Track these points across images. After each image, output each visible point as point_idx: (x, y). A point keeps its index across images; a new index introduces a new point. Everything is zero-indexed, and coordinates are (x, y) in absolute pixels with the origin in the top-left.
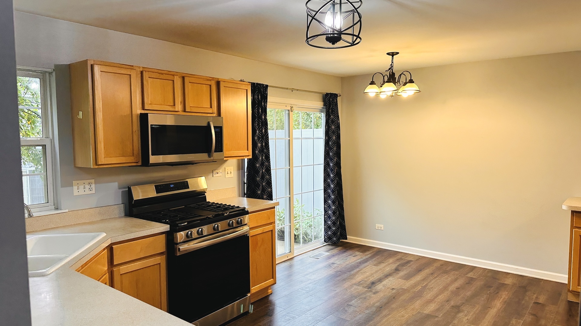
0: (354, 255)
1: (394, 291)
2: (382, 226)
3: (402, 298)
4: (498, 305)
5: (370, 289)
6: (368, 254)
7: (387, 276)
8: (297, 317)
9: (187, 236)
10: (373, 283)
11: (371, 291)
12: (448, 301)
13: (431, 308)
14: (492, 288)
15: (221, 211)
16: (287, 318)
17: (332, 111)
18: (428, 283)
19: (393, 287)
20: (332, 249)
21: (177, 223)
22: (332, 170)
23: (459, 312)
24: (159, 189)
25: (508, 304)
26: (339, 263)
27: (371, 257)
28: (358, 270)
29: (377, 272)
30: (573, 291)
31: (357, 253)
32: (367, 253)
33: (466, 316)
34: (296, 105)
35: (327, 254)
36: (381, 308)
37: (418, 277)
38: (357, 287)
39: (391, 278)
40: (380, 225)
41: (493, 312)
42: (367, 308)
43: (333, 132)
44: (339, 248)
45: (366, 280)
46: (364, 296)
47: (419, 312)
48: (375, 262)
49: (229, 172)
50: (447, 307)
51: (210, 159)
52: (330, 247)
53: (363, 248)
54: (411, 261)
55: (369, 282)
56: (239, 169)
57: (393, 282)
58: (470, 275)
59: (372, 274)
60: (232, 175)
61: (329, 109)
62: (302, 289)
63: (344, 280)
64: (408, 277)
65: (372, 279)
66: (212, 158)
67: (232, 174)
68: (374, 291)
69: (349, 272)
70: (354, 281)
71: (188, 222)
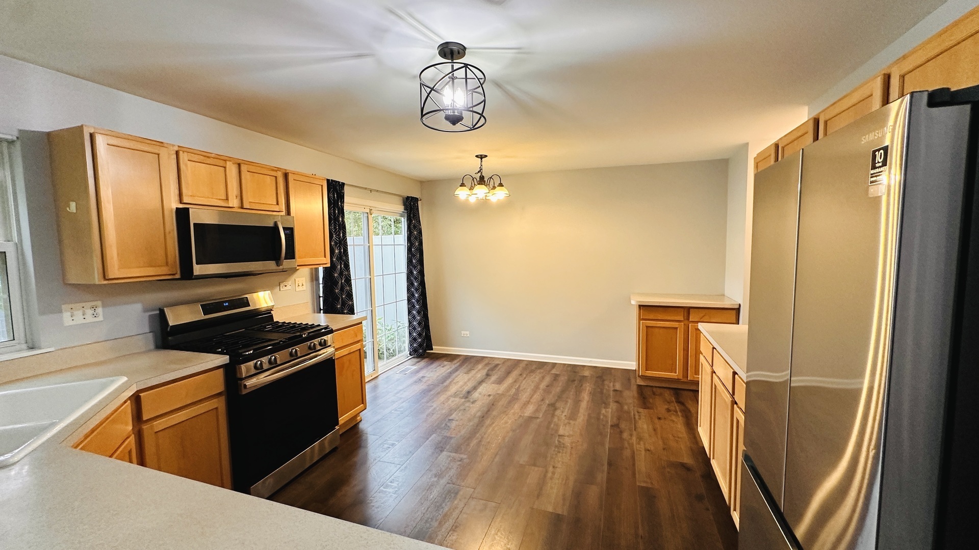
0: (442, 366)
1: (491, 397)
2: (468, 332)
3: (501, 403)
4: (586, 397)
5: (467, 399)
6: (456, 364)
7: (481, 383)
8: (397, 443)
9: (255, 367)
10: (469, 392)
11: (469, 401)
12: (542, 400)
13: (529, 411)
14: (576, 382)
15: (298, 332)
16: (386, 446)
17: (414, 216)
18: (520, 384)
19: (489, 393)
20: (418, 362)
21: (240, 351)
22: (416, 278)
23: (556, 409)
24: (207, 309)
25: (593, 394)
26: (429, 376)
27: (461, 366)
28: (450, 380)
29: (469, 380)
30: (643, 376)
31: (446, 363)
32: (455, 361)
33: (563, 412)
34: (376, 208)
35: (414, 367)
36: (483, 417)
37: (510, 380)
38: (454, 399)
39: (484, 385)
40: (465, 332)
41: (584, 405)
42: (470, 420)
43: (416, 238)
44: (426, 360)
45: (461, 389)
46: (462, 408)
47: (521, 416)
48: (465, 370)
49: (301, 285)
50: (544, 407)
51: (278, 268)
52: (415, 360)
53: (451, 358)
54: (499, 364)
55: (464, 392)
56: (312, 280)
57: (488, 389)
58: (554, 371)
59: (465, 383)
60: (304, 288)
61: (410, 214)
62: (396, 410)
63: (438, 393)
64: (500, 381)
65: (466, 388)
66: (281, 267)
67: (304, 286)
68: (472, 400)
69: (442, 383)
70: (449, 393)
71: (254, 350)
